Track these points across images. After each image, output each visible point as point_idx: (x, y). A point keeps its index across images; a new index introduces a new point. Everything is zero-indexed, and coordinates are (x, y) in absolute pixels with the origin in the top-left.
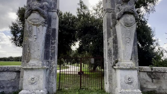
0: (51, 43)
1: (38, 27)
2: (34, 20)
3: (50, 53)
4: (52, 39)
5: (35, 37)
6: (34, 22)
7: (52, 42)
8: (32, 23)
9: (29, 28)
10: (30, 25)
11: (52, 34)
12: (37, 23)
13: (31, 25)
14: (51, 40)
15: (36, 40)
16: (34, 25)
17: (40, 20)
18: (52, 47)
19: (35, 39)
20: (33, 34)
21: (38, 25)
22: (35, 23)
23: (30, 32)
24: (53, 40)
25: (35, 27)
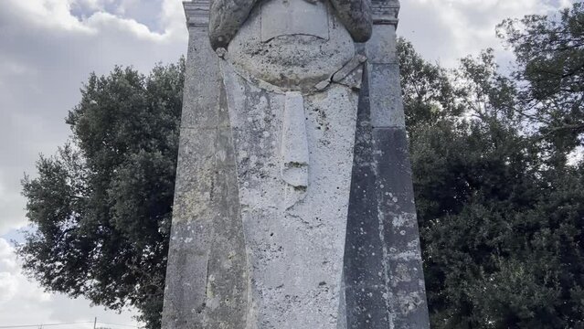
0: (382, 237)
1: (317, 101)
2: (288, 51)
3: (392, 317)
4: (386, 208)
5: (298, 177)
6: (287, 63)
8: (275, 71)
9: (247, 108)
10: (256, 83)
12: (313, 71)
13: (263, 84)
14: (381, 215)
15: (301, 202)
16: (283, 82)
17: (331, 46)
18: (393, 264)
21: (321, 85)
22: (297, 70)
23: (257, 135)
24: (399, 212)
25: (296, 95)
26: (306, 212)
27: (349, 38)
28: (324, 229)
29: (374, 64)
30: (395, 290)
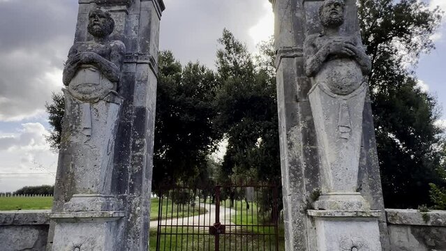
0: (131, 147)
1: (95, 106)
2: (84, 89)
3: (130, 174)
4: (134, 137)
5: (87, 132)
6: (84, 93)
7: (134, 143)
8: (81, 96)
9: (72, 108)
10: (75, 100)
11: (135, 123)
12: (93, 96)
13: (77, 100)
14: (132, 140)
15: (88, 140)
16: (83, 100)
17: (100, 86)
18: (133, 157)
19: (86, 139)
20: (83, 125)
21: (96, 101)
22: (88, 96)
23: (75, 118)
24: (138, 139)
25: (87, 104)
26: (90, 143)
27: (109, 82)
28: (96, 149)
29: (138, 81)
30: (133, 166)
